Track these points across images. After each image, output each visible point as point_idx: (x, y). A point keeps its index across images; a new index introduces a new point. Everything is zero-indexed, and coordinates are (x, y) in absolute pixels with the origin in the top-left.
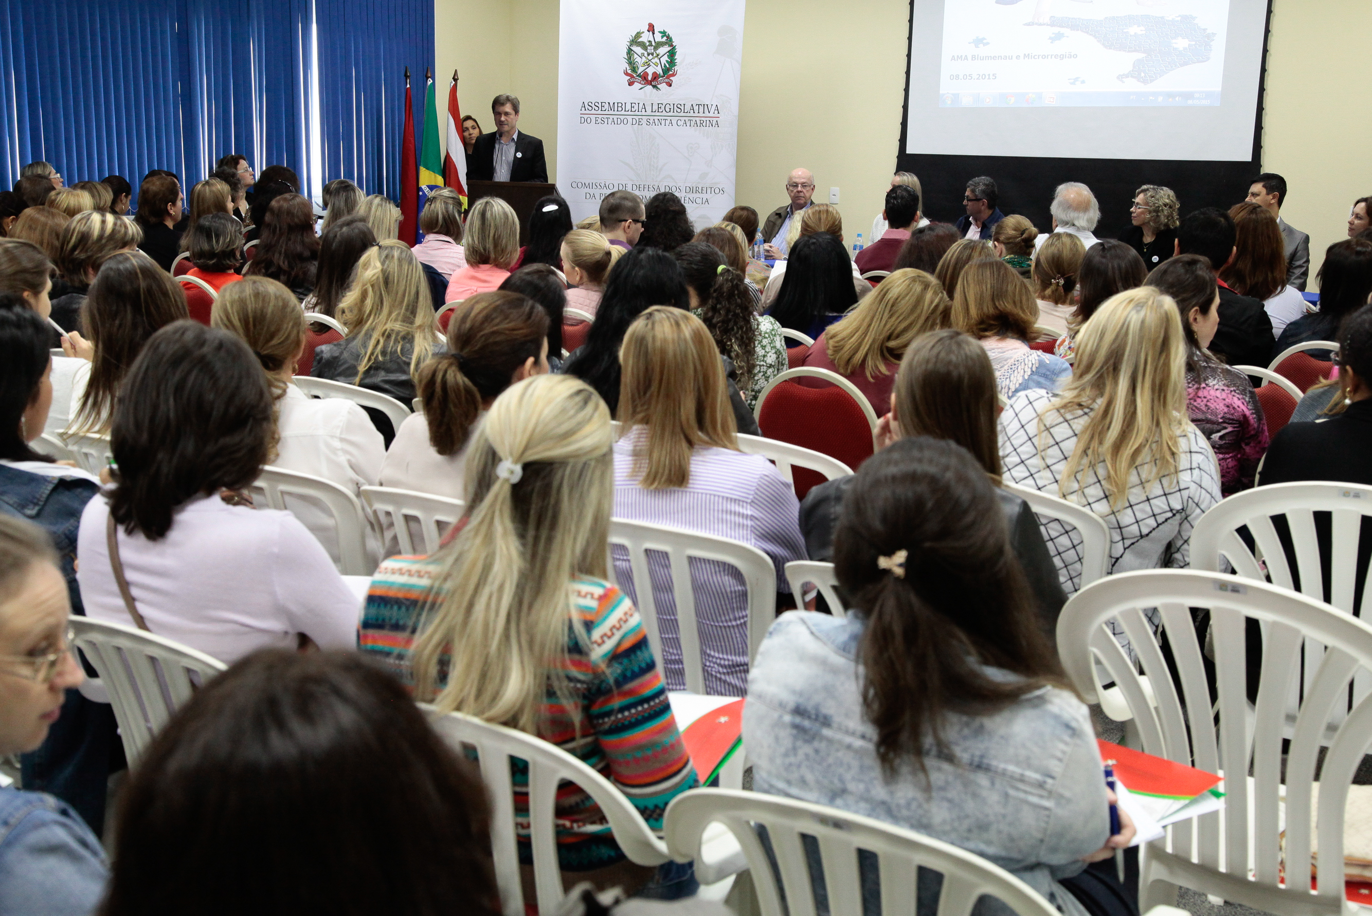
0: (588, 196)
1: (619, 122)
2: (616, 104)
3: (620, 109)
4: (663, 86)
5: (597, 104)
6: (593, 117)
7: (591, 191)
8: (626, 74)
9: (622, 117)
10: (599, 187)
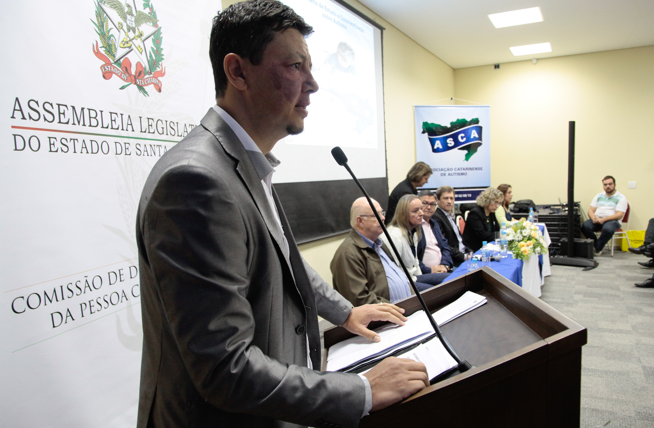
0: (57, 317)
1: (95, 150)
2: (86, 111)
3: (94, 122)
4: (150, 89)
5: (48, 107)
6: (43, 136)
7: (61, 306)
8: (98, 54)
9: (100, 139)
10: (76, 291)
